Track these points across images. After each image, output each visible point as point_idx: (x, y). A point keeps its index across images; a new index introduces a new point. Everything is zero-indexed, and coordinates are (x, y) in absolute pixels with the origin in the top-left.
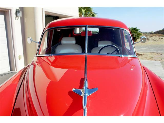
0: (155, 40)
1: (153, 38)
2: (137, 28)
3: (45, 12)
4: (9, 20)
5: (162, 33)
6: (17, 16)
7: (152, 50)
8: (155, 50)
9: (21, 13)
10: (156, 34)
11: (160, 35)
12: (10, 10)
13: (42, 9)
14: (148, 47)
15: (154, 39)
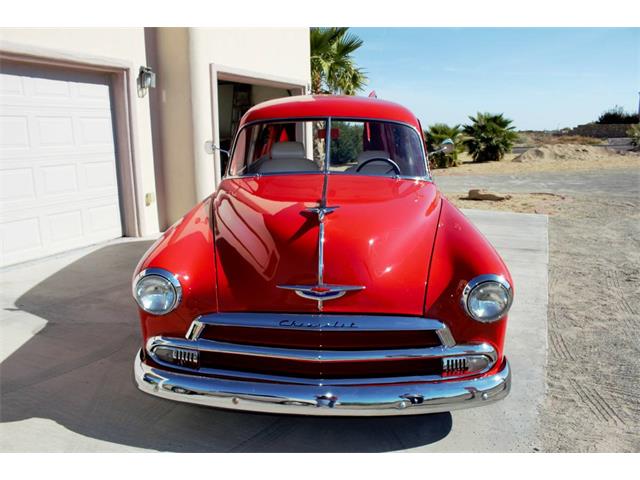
0: (562, 157)
1: (556, 149)
2: (505, 117)
3: (218, 73)
4: (124, 97)
5: (594, 132)
6: (142, 87)
7: (542, 187)
8: (549, 187)
9: (154, 76)
10: (574, 137)
11: (588, 139)
12: (127, 70)
13: (210, 65)
14: (533, 178)
15: (557, 152)
